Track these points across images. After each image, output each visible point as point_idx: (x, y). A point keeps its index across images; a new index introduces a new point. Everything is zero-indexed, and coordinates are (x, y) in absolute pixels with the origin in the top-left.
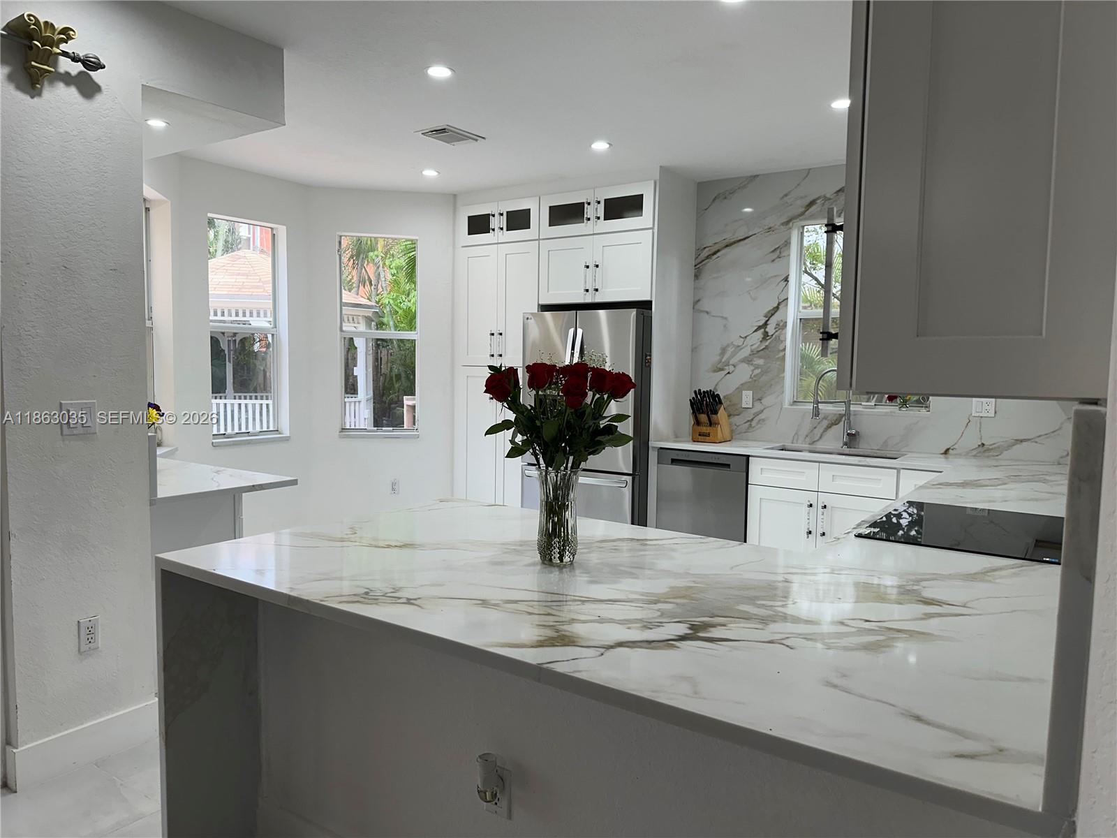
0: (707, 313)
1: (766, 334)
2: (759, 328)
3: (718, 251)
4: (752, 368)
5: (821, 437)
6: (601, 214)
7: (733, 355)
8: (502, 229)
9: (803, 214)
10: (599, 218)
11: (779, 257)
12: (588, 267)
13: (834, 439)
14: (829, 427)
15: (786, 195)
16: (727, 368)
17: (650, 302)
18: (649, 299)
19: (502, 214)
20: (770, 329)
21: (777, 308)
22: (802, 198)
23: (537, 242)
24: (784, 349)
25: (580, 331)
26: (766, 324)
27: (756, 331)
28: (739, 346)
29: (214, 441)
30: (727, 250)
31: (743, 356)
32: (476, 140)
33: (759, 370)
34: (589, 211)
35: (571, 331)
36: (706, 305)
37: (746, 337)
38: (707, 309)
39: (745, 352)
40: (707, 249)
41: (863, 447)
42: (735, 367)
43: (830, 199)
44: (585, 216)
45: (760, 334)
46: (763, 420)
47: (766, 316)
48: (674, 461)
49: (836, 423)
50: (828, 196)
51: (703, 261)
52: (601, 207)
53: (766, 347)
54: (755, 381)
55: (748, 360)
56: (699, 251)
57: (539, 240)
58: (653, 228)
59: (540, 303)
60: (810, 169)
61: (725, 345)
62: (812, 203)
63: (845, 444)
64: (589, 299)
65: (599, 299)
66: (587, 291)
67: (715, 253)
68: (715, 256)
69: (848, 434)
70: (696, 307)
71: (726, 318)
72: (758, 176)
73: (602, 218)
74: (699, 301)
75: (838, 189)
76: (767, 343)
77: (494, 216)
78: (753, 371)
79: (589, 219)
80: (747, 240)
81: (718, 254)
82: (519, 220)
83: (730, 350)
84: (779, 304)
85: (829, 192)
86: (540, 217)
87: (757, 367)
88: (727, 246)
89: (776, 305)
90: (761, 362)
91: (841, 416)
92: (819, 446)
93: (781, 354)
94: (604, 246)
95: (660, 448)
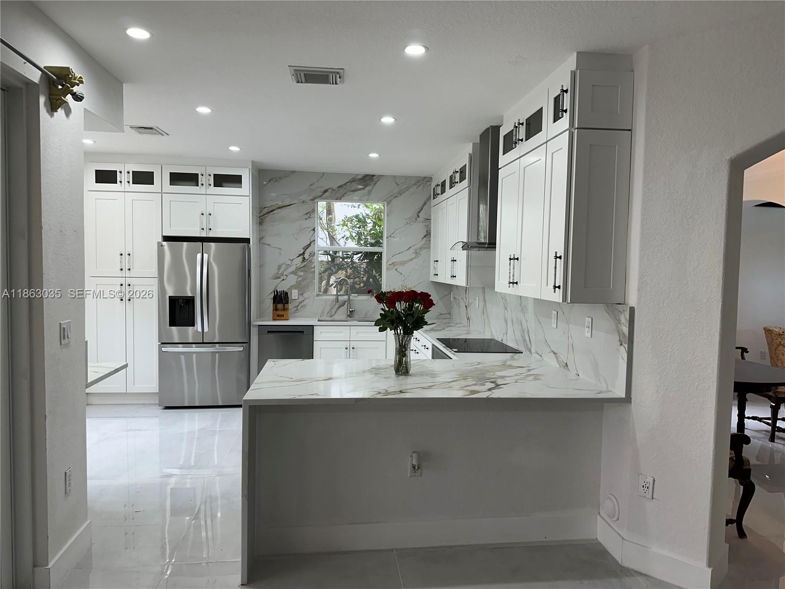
0: (269, 245)
1: (304, 259)
2: (300, 255)
3: (274, 210)
4: (297, 277)
5: (335, 313)
6: (212, 182)
7: (286, 269)
8: (129, 182)
9: (321, 196)
10: (210, 185)
11: (309, 217)
12: (203, 214)
13: (342, 313)
14: (339, 307)
15: (312, 185)
16: (282, 277)
17: (249, 239)
18: (249, 237)
19: (128, 172)
20: (306, 256)
21: (309, 245)
22: (320, 187)
23: (160, 194)
24: (314, 267)
25: (206, 256)
26: (304, 253)
27: (298, 257)
28: (289, 265)
30: (279, 210)
31: (291, 271)
33: (301, 278)
34: (202, 180)
35: (199, 256)
36: (268, 240)
37: (293, 260)
38: (268, 243)
39: (293, 268)
40: (266, 208)
41: (356, 317)
42: (287, 276)
43: (334, 190)
44: (200, 182)
45: (301, 258)
46: (305, 306)
47: (303, 249)
48: (269, 332)
49: (343, 305)
50: (334, 188)
51: (265, 215)
52: (212, 179)
53: (305, 266)
54: (299, 284)
55: (294, 273)
56: (261, 209)
57: (162, 193)
58: (249, 196)
59: (164, 235)
60: (324, 173)
61: (280, 263)
62: (326, 191)
63: (349, 316)
64: (204, 235)
65: (211, 235)
66: (203, 229)
67: (272, 211)
68: (272, 213)
69: (350, 311)
70: (261, 241)
71: (280, 249)
72: (295, 172)
73: (212, 185)
74: (263, 238)
75: (339, 185)
76: (305, 264)
77: (121, 172)
78: (297, 279)
79: (202, 185)
80: (291, 206)
81: (274, 212)
82: (143, 178)
83: (283, 267)
84: (311, 243)
85: (335, 186)
86: (162, 179)
87: (300, 276)
88: (279, 208)
89: (309, 243)
90: (302, 274)
91: (345, 302)
92: (336, 317)
93: (313, 270)
94: (214, 203)
95: (259, 325)
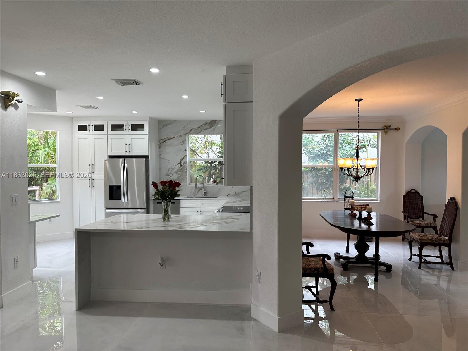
0: (163, 159)
1: (181, 165)
2: (179, 163)
3: (166, 141)
4: (177, 175)
5: (197, 193)
6: (130, 128)
7: (172, 171)
8: (92, 130)
9: (189, 132)
10: (130, 130)
11: (183, 144)
12: (126, 144)
13: (201, 192)
14: (199, 191)
15: (184, 127)
16: (170, 175)
18: (148, 155)
19: (92, 125)
20: (182, 164)
21: (184, 158)
22: (189, 128)
24: (186, 170)
25: (126, 165)
26: (181, 162)
27: (178, 164)
28: (173, 169)
30: (168, 141)
31: (174, 171)
33: (180, 175)
34: (126, 127)
35: (123, 165)
36: (162, 156)
37: (175, 166)
38: (163, 157)
39: (175, 170)
40: (162, 140)
41: (208, 195)
42: (172, 174)
43: (196, 129)
45: (179, 165)
46: (181, 189)
47: (181, 160)
48: (158, 203)
49: (201, 189)
50: (196, 128)
51: (161, 143)
52: (130, 127)
53: (181, 169)
54: (179, 178)
55: (176, 173)
56: (160, 140)
57: (107, 135)
58: (148, 135)
59: (109, 155)
60: (190, 121)
61: (169, 168)
62: (192, 130)
63: (204, 195)
64: (127, 154)
65: (130, 154)
66: (126, 152)
67: (165, 141)
68: (165, 142)
69: (204, 192)
70: (160, 157)
71: (169, 160)
72: (176, 121)
73: (131, 130)
74: (160, 155)
75: (198, 127)
76: (181, 168)
77: (89, 126)
78: (178, 176)
79: (126, 130)
80: (174, 138)
81: (166, 142)
82: (99, 128)
83: (171, 170)
84: (184, 157)
85: (196, 127)
86: (107, 128)
87: (179, 174)
88: (168, 140)
89: (183, 157)
90: (180, 173)
91: (202, 187)
92: (197, 196)
93: (186, 171)
94: (132, 138)
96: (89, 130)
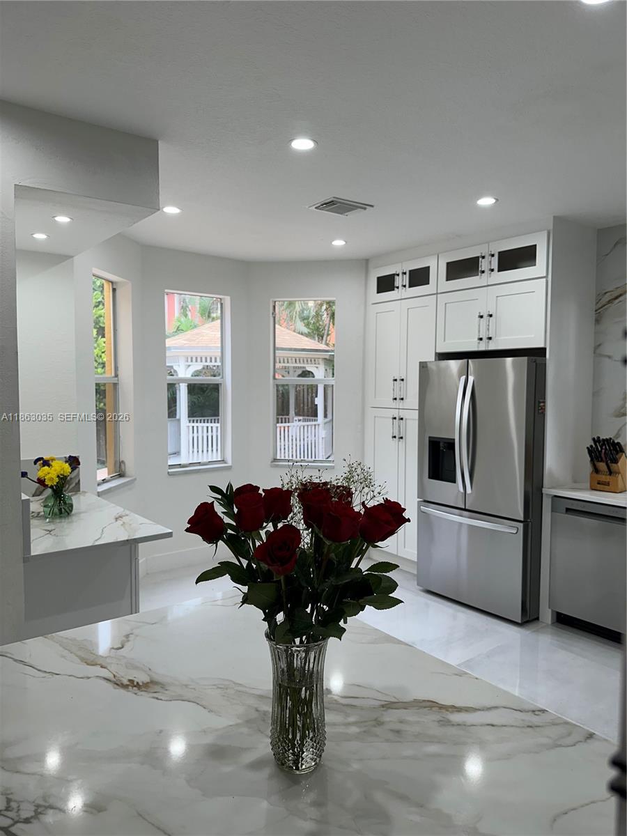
0: (609, 357)
3: (622, 295)
6: (495, 265)
8: (405, 286)
10: (492, 270)
12: (481, 317)
17: (544, 350)
18: (541, 345)
19: (405, 273)
23: (435, 296)
25: (471, 379)
29: (169, 471)
32: (365, 209)
34: (484, 265)
35: (463, 378)
36: (606, 349)
38: (609, 354)
40: (608, 294)
44: (480, 269)
48: (568, 510)
51: (606, 305)
52: (495, 260)
56: (600, 295)
57: (437, 294)
58: (546, 277)
59: (438, 351)
64: (482, 347)
65: (492, 346)
66: (481, 339)
67: (618, 298)
68: (618, 300)
70: (598, 352)
73: (496, 269)
74: (599, 345)
77: (398, 275)
79: (483, 272)
81: (622, 298)
82: (419, 277)
86: (438, 275)
94: (497, 297)
95: (556, 496)
96: (398, 288)
